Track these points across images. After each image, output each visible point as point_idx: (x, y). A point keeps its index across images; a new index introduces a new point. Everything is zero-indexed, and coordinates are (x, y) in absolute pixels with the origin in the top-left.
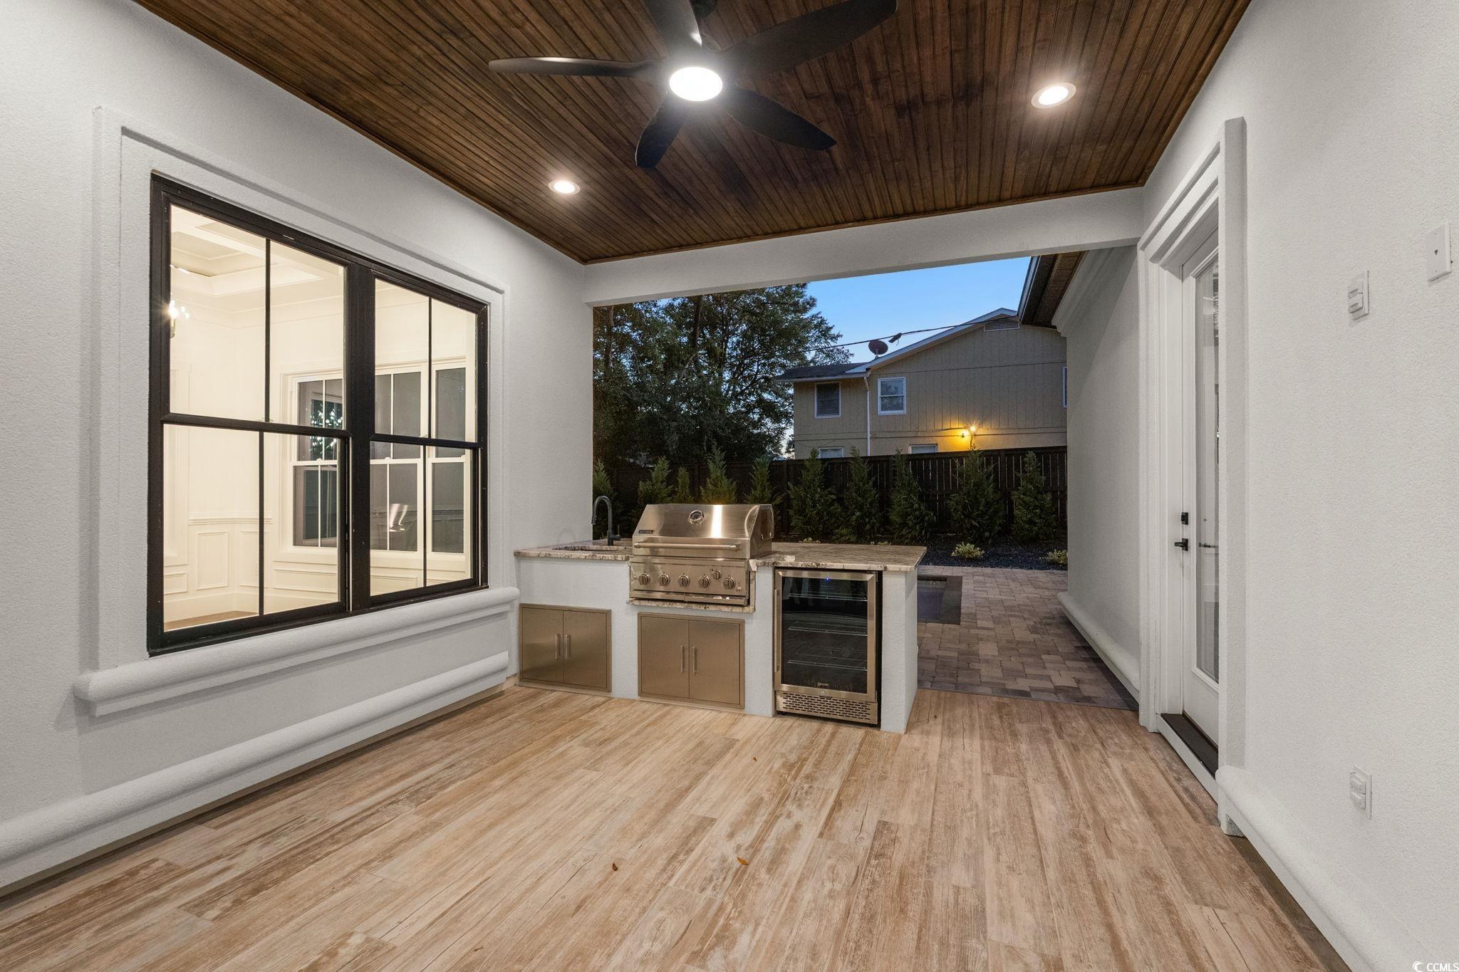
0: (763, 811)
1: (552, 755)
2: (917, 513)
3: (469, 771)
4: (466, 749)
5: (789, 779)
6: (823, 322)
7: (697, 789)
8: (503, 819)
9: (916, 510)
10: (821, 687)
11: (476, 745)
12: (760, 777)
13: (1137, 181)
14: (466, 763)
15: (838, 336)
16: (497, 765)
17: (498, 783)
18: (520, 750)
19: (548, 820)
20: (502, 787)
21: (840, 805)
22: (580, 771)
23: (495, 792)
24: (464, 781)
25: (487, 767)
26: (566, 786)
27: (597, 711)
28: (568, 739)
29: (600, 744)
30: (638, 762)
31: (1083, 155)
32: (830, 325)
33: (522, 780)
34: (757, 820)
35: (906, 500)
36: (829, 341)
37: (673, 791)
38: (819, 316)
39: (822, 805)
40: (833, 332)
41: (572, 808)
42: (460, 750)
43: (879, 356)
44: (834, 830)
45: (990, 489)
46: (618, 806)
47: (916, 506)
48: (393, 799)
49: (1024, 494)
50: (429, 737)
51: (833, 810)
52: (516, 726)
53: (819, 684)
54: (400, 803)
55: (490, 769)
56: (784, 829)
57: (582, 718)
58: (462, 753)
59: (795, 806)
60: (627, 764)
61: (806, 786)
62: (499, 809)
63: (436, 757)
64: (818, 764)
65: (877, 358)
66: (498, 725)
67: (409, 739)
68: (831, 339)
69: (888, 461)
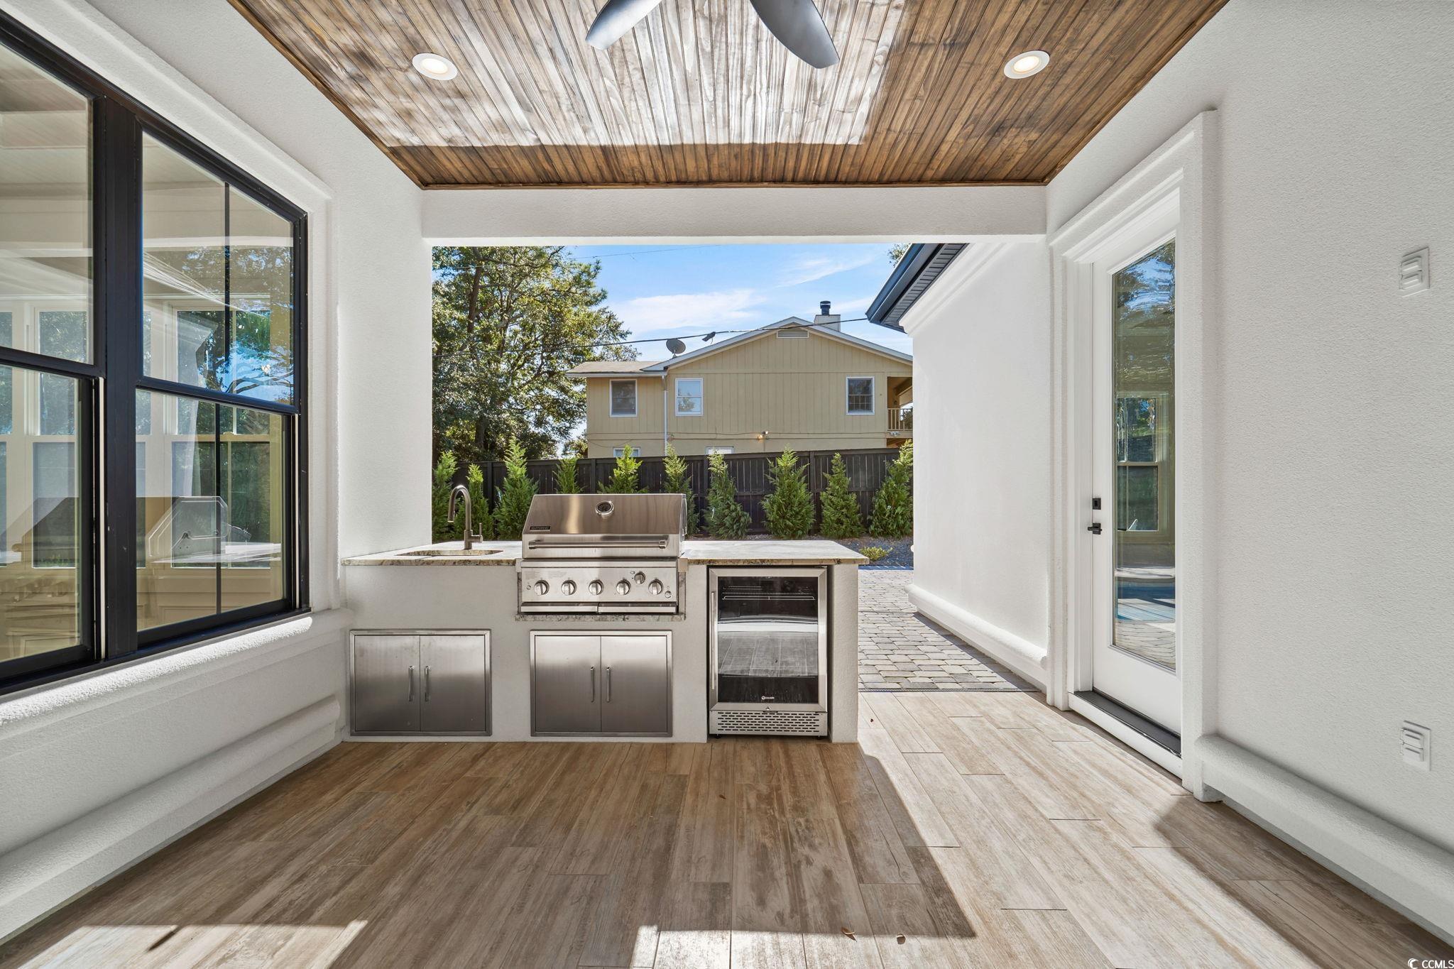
0: (775, 862)
1: (455, 834)
2: (734, 514)
3: (335, 881)
4: (314, 846)
5: (777, 815)
6: (610, 318)
7: (678, 849)
8: (431, 946)
9: (733, 511)
10: (766, 701)
11: (326, 839)
12: (742, 817)
13: (1043, 180)
14: (323, 868)
15: (627, 333)
16: (377, 863)
17: (393, 890)
18: (401, 834)
19: (503, 933)
20: (404, 897)
21: (854, 837)
22: (508, 852)
23: (397, 906)
24: (334, 899)
25: (362, 870)
26: (501, 875)
27: (482, 763)
28: (464, 807)
29: (514, 808)
30: (581, 824)
31: (1016, 140)
32: (620, 321)
33: (429, 879)
34: (777, 874)
35: (722, 500)
36: (619, 337)
37: (651, 855)
38: (607, 311)
39: (835, 840)
40: (623, 328)
41: (528, 905)
42: (304, 849)
43: (677, 355)
44: (870, 869)
45: (803, 490)
46: (592, 891)
47: (732, 507)
48: (223, 952)
49: (831, 495)
50: (239, 838)
51: (849, 844)
52: (375, 800)
53: (764, 698)
54: (238, 956)
55: (369, 870)
56: (814, 879)
57: (468, 775)
58: (308, 854)
59: (807, 848)
60: (568, 829)
61: (802, 820)
62: (417, 932)
63: (268, 868)
64: (795, 791)
65: (675, 357)
66: (344, 804)
67: (206, 846)
68: (621, 336)
69: (702, 461)
